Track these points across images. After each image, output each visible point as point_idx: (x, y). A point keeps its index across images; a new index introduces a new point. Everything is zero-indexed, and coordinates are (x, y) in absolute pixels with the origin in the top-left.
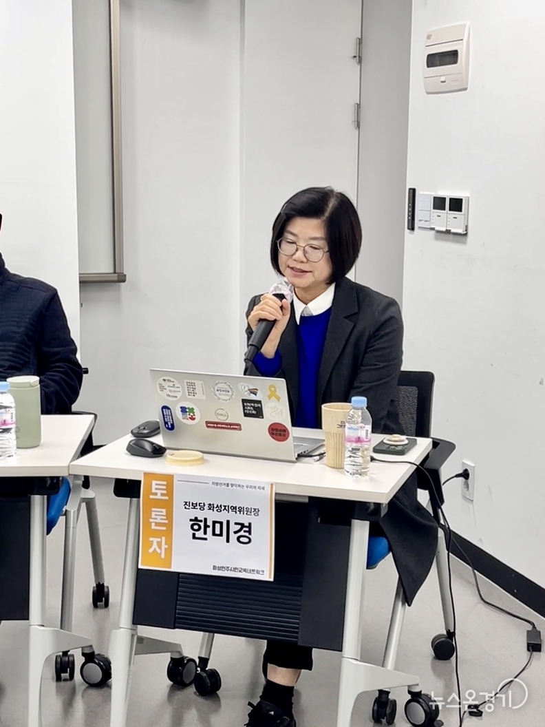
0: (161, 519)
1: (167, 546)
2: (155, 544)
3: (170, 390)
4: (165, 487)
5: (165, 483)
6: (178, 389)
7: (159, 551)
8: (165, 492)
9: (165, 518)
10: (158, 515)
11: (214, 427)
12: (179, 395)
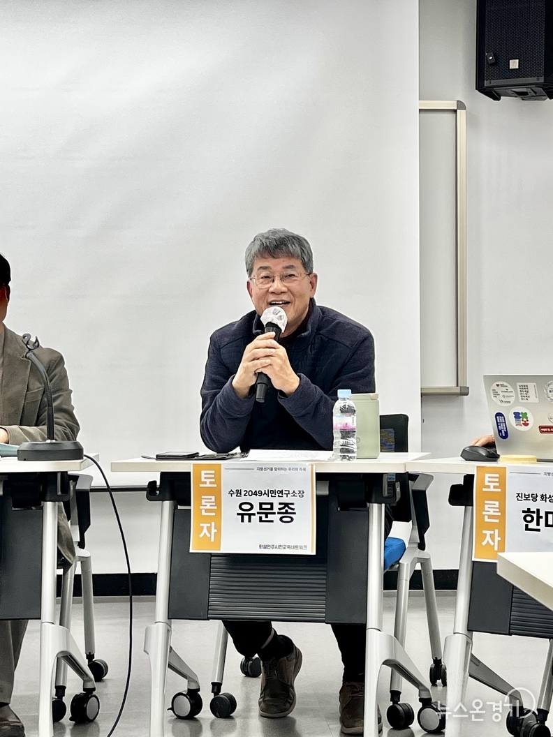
0: (494, 512)
1: (500, 539)
2: (488, 536)
3: (504, 396)
4: (497, 480)
5: (498, 475)
6: (511, 394)
7: (492, 543)
8: (498, 484)
9: (498, 510)
10: (491, 508)
11: (547, 432)
12: (512, 400)
